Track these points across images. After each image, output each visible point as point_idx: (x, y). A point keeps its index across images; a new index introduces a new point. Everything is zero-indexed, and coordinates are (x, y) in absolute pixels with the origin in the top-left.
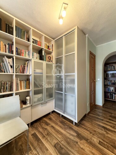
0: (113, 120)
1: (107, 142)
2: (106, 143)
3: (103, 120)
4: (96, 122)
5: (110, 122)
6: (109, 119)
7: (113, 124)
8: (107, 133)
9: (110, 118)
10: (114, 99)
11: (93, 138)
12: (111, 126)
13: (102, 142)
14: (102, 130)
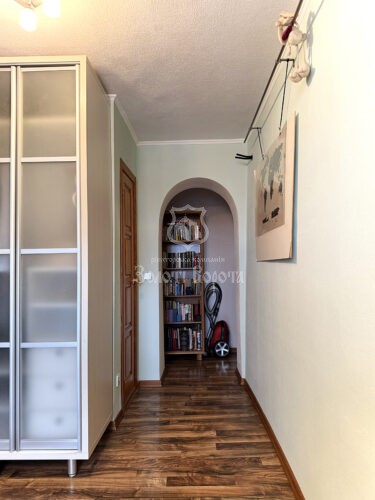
0: (194, 414)
1: (187, 472)
2: (185, 475)
3: (167, 423)
4: (149, 436)
5: (189, 421)
6: (187, 414)
7: (195, 421)
8: (185, 450)
9: (188, 409)
10: (191, 347)
11: (149, 481)
12: (192, 430)
13: (174, 478)
14: (170, 449)
